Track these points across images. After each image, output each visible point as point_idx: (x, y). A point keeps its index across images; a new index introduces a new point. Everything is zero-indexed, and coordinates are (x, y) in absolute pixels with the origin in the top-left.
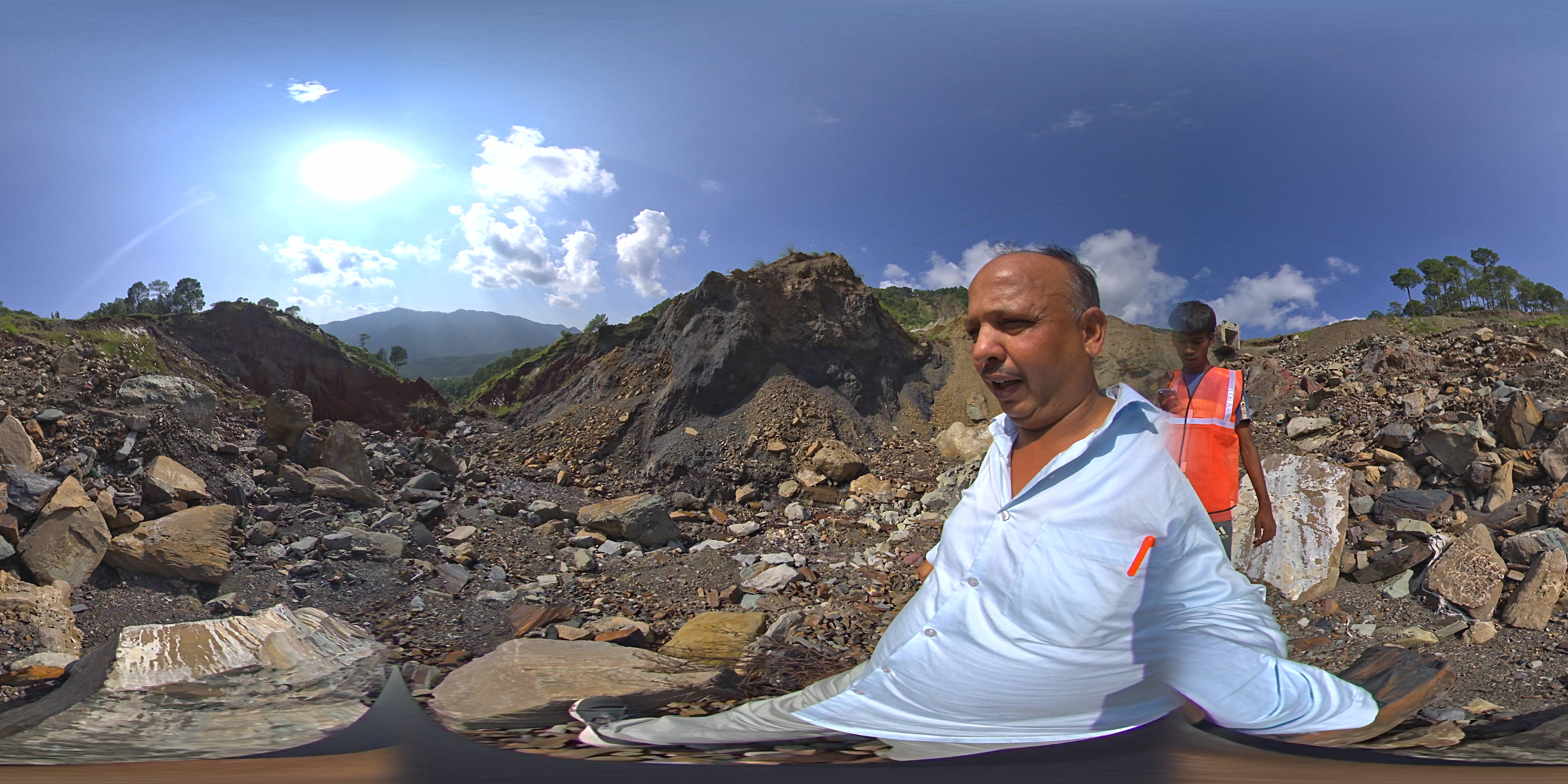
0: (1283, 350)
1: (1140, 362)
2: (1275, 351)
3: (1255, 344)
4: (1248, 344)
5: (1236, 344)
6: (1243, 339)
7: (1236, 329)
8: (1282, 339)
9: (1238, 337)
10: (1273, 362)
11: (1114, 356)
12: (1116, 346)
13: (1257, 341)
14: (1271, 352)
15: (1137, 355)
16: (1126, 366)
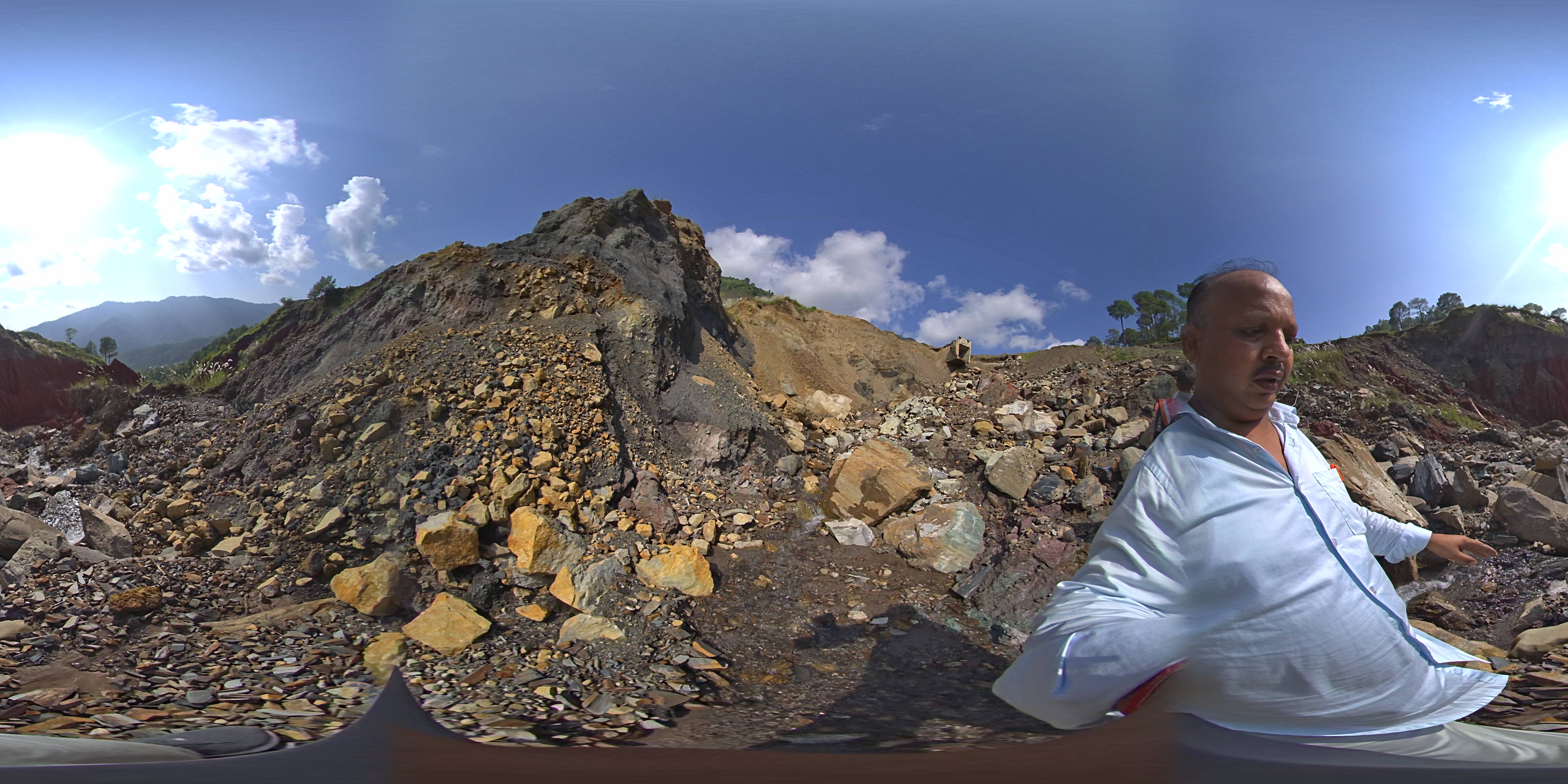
0: (1008, 368)
1: (890, 364)
2: (1001, 367)
3: (983, 360)
4: (977, 359)
5: (967, 358)
6: (974, 355)
7: (969, 345)
8: (1007, 357)
9: (970, 352)
10: (1000, 376)
11: (867, 357)
12: (869, 348)
13: (986, 357)
14: (997, 368)
15: (888, 358)
16: (878, 366)
